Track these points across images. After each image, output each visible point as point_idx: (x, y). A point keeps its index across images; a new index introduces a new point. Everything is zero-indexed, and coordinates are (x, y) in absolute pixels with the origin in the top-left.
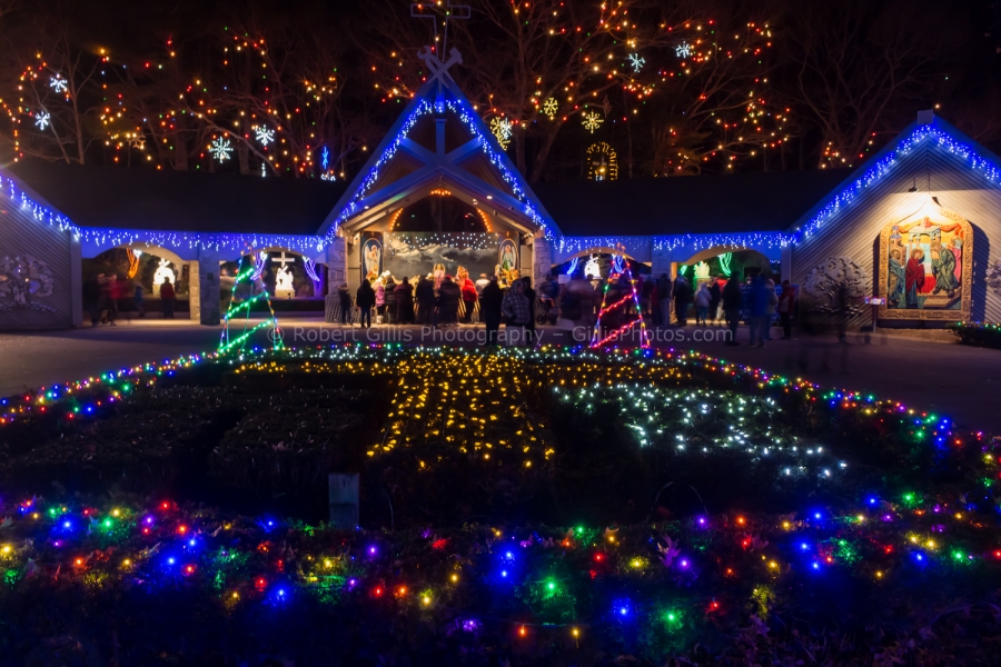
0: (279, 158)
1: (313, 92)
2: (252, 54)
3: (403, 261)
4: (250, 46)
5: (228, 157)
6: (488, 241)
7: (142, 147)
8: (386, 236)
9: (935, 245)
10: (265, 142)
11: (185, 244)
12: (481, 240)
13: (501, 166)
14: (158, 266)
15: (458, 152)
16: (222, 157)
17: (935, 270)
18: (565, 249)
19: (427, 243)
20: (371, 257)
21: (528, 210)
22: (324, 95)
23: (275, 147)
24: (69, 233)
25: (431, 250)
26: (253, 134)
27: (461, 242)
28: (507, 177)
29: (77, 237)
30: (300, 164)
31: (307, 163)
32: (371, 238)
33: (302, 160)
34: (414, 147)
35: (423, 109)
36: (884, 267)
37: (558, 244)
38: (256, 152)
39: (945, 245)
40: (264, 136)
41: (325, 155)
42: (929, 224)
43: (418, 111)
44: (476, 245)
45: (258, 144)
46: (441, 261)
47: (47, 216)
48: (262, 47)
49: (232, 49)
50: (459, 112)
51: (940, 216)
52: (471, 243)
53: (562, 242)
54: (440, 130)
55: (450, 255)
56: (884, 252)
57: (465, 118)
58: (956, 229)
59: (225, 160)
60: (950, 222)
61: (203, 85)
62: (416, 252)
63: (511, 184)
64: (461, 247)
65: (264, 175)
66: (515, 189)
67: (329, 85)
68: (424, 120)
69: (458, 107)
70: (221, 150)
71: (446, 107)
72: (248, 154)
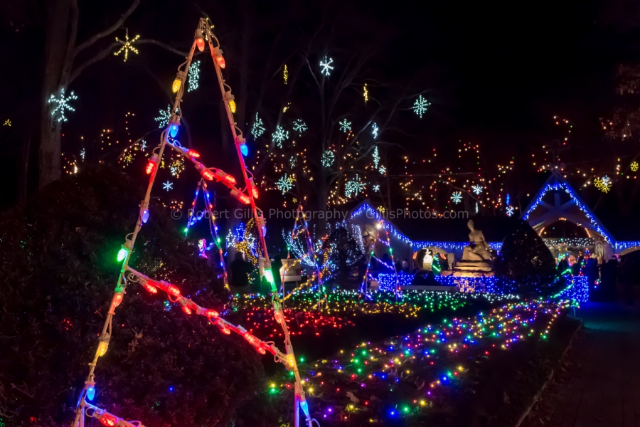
0: (485, 202)
1: (503, 170)
2: (472, 152)
4: (472, 148)
5: (460, 201)
6: (589, 242)
7: (421, 199)
10: (478, 193)
11: (449, 247)
12: (585, 241)
13: (585, 211)
14: (425, 254)
15: (567, 205)
16: (457, 201)
18: (618, 247)
19: (557, 244)
22: (508, 170)
23: (483, 196)
24: (409, 244)
26: (472, 189)
27: (575, 243)
28: (588, 216)
29: (411, 245)
30: (495, 204)
31: (499, 203)
33: (496, 202)
34: (546, 205)
35: (548, 188)
37: (614, 245)
38: (473, 197)
40: (477, 190)
41: (508, 198)
43: (546, 189)
44: (583, 244)
45: (475, 194)
47: (402, 238)
48: (477, 149)
49: (463, 150)
50: (565, 189)
52: (580, 243)
53: (616, 244)
54: (557, 197)
57: (567, 191)
59: (458, 203)
61: (450, 170)
63: (590, 219)
64: (575, 245)
65: (477, 211)
66: (592, 221)
67: (510, 165)
68: (549, 193)
69: (564, 186)
70: (457, 198)
71: (558, 187)
72: (469, 199)
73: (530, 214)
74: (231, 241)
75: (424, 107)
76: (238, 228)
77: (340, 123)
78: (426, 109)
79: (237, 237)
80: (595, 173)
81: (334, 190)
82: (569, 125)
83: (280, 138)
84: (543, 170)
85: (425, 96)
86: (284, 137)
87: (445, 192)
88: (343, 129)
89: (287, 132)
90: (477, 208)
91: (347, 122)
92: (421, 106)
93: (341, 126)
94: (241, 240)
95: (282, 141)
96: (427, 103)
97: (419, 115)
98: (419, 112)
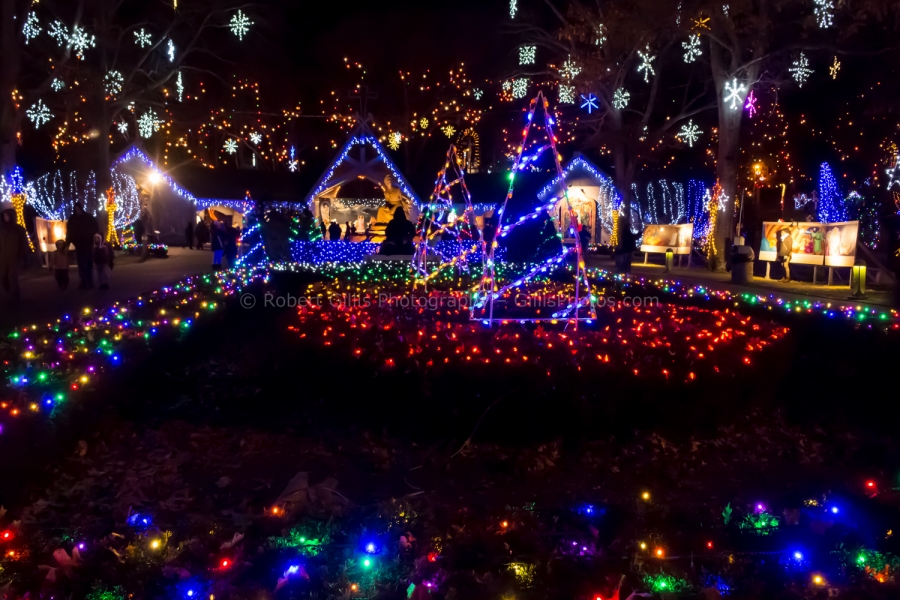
0: (267, 153)
1: (288, 116)
2: (250, 90)
3: (341, 214)
4: (249, 86)
5: (235, 151)
7: (186, 145)
8: (332, 200)
9: (582, 210)
10: (256, 142)
13: (392, 169)
15: (372, 162)
16: (231, 151)
17: (582, 221)
19: (354, 204)
20: (325, 211)
21: (405, 190)
22: (293, 118)
23: (264, 144)
24: (192, 201)
25: (356, 208)
26: (250, 138)
27: (372, 204)
29: (195, 203)
30: (280, 156)
31: (283, 156)
32: (324, 202)
33: (281, 155)
34: (351, 161)
35: (355, 142)
36: (563, 219)
38: (250, 147)
39: (585, 210)
40: (256, 138)
41: (293, 151)
42: (579, 201)
43: (352, 143)
45: (252, 144)
46: (362, 214)
47: (184, 193)
48: (256, 88)
49: (238, 88)
50: (372, 143)
51: (585, 198)
54: (363, 151)
55: (366, 211)
56: (563, 213)
57: (375, 146)
58: (589, 203)
59: (233, 153)
60: (587, 200)
61: (225, 112)
62: (348, 209)
63: (397, 178)
64: (372, 206)
65: (254, 164)
66: (399, 180)
67: (296, 112)
68: (355, 147)
69: (372, 141)
70: (231, 147)
71: (365, 141)
72: (246, 148)
73: (334, 170)
74: (5, 193)
75: (245, 26)
76: (14, 173)
77: (136, 34)
78: (247, 29)
79: (13, 188)
80: (391, 127)
81: (63, 126)
82: (362, 70)
83: (81, 44)
84: (335, 120)
85: (246, 12)
86: (88, 44)
87: (217, 140)
88: (140, 42)
89: (93, 38)
90: (254, 160)
91: (145, 34)
92: (240, 25)
93: (137, 38)
94: (18, 191)
95: (84, 48)
96: (250, 21)
97: (238, 36)
98: (238, 33)
